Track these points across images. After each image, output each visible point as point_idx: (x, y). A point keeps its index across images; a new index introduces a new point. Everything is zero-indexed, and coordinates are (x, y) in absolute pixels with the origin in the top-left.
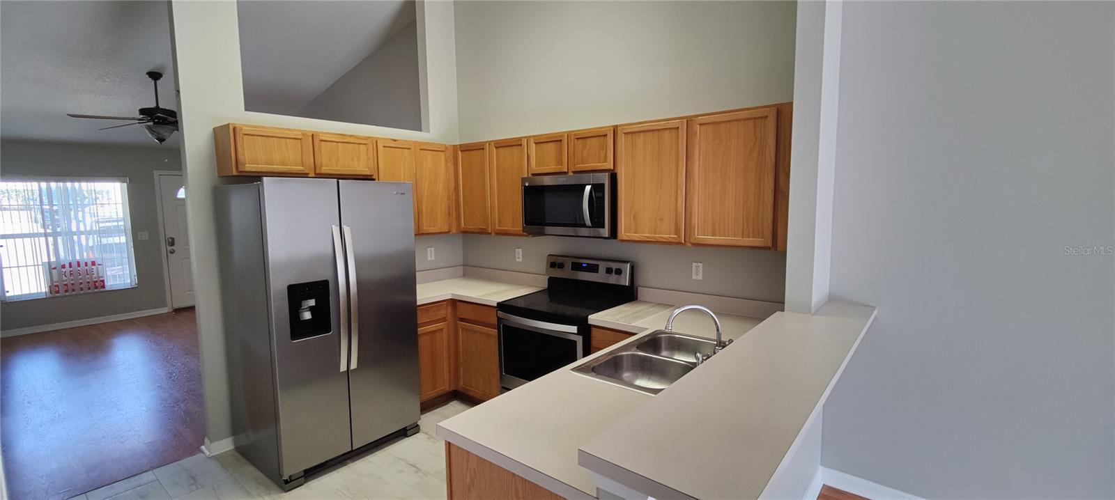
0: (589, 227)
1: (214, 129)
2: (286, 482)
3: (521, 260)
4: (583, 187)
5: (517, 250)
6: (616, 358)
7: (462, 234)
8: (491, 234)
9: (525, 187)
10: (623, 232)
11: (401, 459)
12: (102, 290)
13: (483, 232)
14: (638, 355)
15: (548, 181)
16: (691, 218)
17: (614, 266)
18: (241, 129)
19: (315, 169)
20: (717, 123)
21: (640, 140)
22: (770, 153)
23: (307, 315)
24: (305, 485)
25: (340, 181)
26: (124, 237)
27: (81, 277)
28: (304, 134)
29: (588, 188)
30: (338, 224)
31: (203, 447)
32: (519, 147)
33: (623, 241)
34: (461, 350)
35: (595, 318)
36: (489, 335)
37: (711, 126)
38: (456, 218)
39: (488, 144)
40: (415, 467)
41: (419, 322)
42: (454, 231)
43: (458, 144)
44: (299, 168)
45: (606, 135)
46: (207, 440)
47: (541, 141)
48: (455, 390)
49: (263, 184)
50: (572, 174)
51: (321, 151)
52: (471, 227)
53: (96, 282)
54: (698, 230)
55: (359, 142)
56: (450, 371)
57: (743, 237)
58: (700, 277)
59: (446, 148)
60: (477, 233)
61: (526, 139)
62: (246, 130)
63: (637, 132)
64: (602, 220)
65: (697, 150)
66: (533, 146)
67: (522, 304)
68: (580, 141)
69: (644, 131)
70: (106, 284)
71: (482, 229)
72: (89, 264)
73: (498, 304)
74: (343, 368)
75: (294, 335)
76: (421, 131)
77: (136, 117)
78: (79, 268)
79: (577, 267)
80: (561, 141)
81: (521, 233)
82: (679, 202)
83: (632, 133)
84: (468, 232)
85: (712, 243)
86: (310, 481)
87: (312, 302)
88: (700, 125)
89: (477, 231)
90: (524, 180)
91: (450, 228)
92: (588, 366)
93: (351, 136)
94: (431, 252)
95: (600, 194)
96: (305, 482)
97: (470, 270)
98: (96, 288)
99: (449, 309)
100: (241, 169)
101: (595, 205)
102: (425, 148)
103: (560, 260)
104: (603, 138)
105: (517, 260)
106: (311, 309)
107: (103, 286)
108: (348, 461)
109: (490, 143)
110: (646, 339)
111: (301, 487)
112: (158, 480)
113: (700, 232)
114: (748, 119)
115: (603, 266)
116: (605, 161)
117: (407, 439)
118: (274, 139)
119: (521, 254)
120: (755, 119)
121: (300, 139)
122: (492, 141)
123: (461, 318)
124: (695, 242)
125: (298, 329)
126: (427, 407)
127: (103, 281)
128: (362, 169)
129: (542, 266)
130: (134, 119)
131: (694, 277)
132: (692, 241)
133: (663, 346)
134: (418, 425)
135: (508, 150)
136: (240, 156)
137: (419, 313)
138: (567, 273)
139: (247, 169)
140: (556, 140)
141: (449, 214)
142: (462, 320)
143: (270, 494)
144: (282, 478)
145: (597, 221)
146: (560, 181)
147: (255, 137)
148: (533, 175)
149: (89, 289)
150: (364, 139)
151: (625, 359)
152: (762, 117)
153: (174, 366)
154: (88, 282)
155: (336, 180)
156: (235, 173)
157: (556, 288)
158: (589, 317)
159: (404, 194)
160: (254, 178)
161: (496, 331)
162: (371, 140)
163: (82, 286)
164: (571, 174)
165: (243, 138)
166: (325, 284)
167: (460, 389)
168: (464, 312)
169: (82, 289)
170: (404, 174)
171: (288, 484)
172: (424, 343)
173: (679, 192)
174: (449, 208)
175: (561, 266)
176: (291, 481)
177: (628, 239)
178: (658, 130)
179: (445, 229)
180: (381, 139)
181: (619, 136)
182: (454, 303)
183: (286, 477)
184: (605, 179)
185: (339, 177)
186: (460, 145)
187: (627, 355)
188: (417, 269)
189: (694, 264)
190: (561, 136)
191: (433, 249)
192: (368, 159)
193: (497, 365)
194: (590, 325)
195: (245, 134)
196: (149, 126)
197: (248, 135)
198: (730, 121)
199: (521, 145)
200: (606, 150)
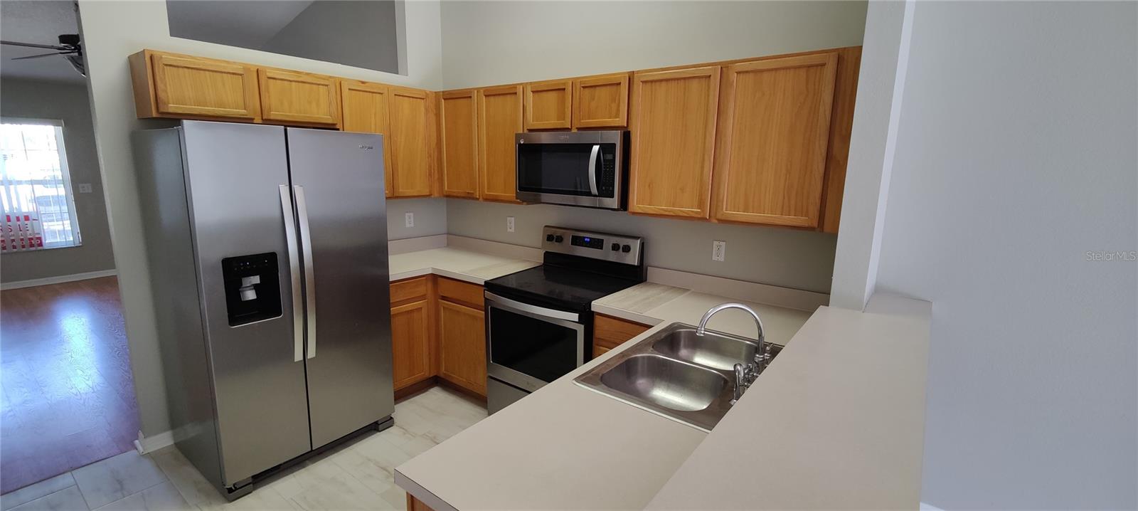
0: (595, 196)
1: (129, 57)
2: (230, 490)
3: (513, 230)
4: (590, 146)
5: (509, 219)
6: (628, 362)
7: (445, 199)
8: (478, 199)
9: (520, 145)
10: (635, 203)
11: (369, 460)
12: (40, 248)
13: (470, 197)
14: (655, 358)
15: (545, 138)
16: (719, 188)
17: (622, 242)
18: (161, 57)
19: (262, 114)
20: (758, 71)
21: (662, 89)
22: (825, 111)
23: (250, 295)
24: (254, 492)
25: (288, 128)
26: (63, 189)
27: (12, 233)
28: (247, 68)
29: (596, 148)
30: (288, 184)
31: (137, 442)
32: (513, 96)
33: (634, 213)
34: (443, 332)
35: (602, 305)
36: (474, 318)
37: (751, 75)
38: (438, 179)
39: (476, 91)
40: (387, 471)
41: (391, 301)
42: (436, 194)
43: (442, 90)
44: (241, 112)
45: (620, 84)
46: (141, 434)
47: (540, 90)
48: (436, 376)
49: (183, 129)
50: (576, 131)
51: (268, 92)
52: (455, 191)
53: (32, 239)
54: (727, 204)
55: (318, 83)
56: (429, 354)
57: (782, 215)
58: (722, 259)
59: (427, 94)
60: (464, 198)
61: (521, 87)
62: (168, 59)
63: (656, 81)
64: (611, 189)
65: (732, 105)
66: (530, 95)
67: (513, 284)
68: (586, 89)
69: (667, 80)
70: (43, 241)
71: (468, 193)
72: (22, 218)
73: (485, 282)
74: (298, 356)
75: (233, 321)
76: (398, 74)
77: (55, 45)
78: (9, 223)
79: (577, 241)
80: (564, 89)
81: (515, 199)
82: (706, 170)
83: (652, 82)
84: (454, 197)
85: (743, 220)
86: (259, 487)
87: (256, 280)
88: (738, 73)
89: (463, 195)
90: (518, 136)
91: (430, 191)
92: (596, 375)
93: (308, 74)
94: (410, 218)
95: (609, 157)
96: (254, 489)
97: (455, 240)
98: (32, 245)
99: (430, 285)
100: (162, 110)
101: (603, 169)
102: (401, 94)
103: (559, 232)
104: (615, 87)
105: (509, 230)
106: (256, 287)
107: (41, 245)
108: (307, 461)
109: (478, 90)
110: (663, 335)
111: (249, 495)
112: (77, 484)
113: (729, 207)
114: (800, 67)
115: (609, 241)
116: (617, 116)
117: (378, 433)
118: (207, 72)
119: (513, 224)
120: (809, 67)
121: (241, 75)
122: (481, 88)
123: (443, 296)
124: (723, 218)
125: (238, 311)
126: (402, 395)
127: (40, 238)
128: (323, 116)
129: (537, 237)
130: (52, 47)
131: (715, 258)
132: (719, 216)
133: (682, 343)
134: (392, 418)
135: (499, 99)
136: (161, 94)
137: (392, 290)
138: (566, 248)
139: (171, 110)
140: (558, 89)
141: (430, 175)
142: (444, 298)
143: (211, 503)
144: (225, 485)
145: (605, 190)
146: (563, 138)
147: (181, 69)
148: (530, 130)
149: (23, 247)
150: (324, 79)
151: (640, 363)
152: (817, 66)
153: (117, 338)
154: (22, 240)
155: (283, 127)
156: (154, 114)
157: (555, 265)
158: (593, 303)
159: (372, 148)
160: (172, 121)
161: (484, 312)
162: (333, 80)
163: (14, 243)
164: (574, 131)
165: (164, 69)
166: (272, 257)
167: (442, 376)
168: (445, 289)
169: (14, 247)
170: (375, 125)
171: (233, 492)
172: (398, 325)
173: (706, 157)
174: (430, 166)
175: (560, 239)
176: (236, 489)
177: (640, 211)
178: (685, 79)
179: (426, 192)
180: (347, 80)
181: (635, 86)
182: (435, 279)
183: (229, 485)
184: (616, 137)
185: (287, 124)
186: (443, 92)
187: (643, 357)
188: (389, 237)
189: (716, 243)
190: (564, 84)
191: (412, 214)
192: (330, 103)
193: (484, 352)
194: (593, 312)
195: (166, 65)
196: (72, 57)
197: (170, 65)
198: (776, 69)
199: (516, 93)
200: (619, 103)
